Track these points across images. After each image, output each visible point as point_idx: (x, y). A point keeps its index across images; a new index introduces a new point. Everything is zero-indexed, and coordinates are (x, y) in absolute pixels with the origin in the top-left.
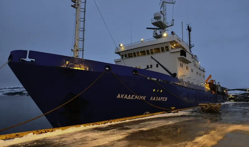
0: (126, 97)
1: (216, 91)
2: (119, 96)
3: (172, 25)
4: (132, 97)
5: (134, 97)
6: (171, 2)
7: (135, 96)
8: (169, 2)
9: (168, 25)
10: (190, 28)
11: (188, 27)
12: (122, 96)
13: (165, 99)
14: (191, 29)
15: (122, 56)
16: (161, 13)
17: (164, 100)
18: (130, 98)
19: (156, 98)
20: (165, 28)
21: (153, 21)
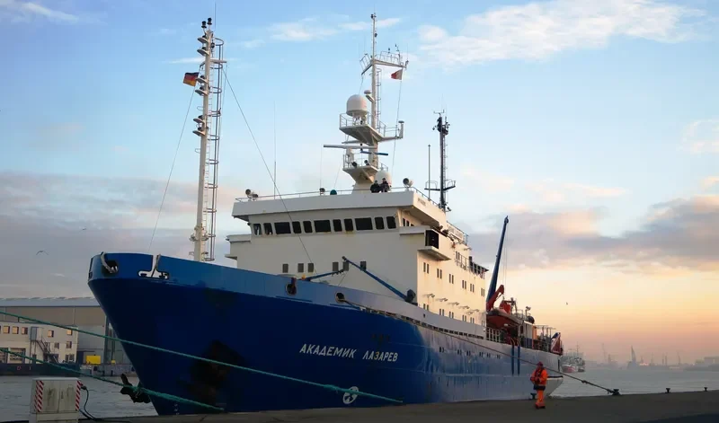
0: (317, 351)
1: (519, 335)
2: (303, 350)
3: (396, 138)
4: (329, 350)
5: (333, 352)
6: (396, 63)
7: (335, 349)
8: (389, 61)
9: (387, 135)
10: (444, 123)
11: (440, 120)
12: (310, 349)
13: (393, 356)
14: (449, 130)
15: (256, 227)
16: (368, 97)
17: (392, 358)
18: (324, 354)
19: (375, 355)
20: (377, 142)
21: (344, 121)
